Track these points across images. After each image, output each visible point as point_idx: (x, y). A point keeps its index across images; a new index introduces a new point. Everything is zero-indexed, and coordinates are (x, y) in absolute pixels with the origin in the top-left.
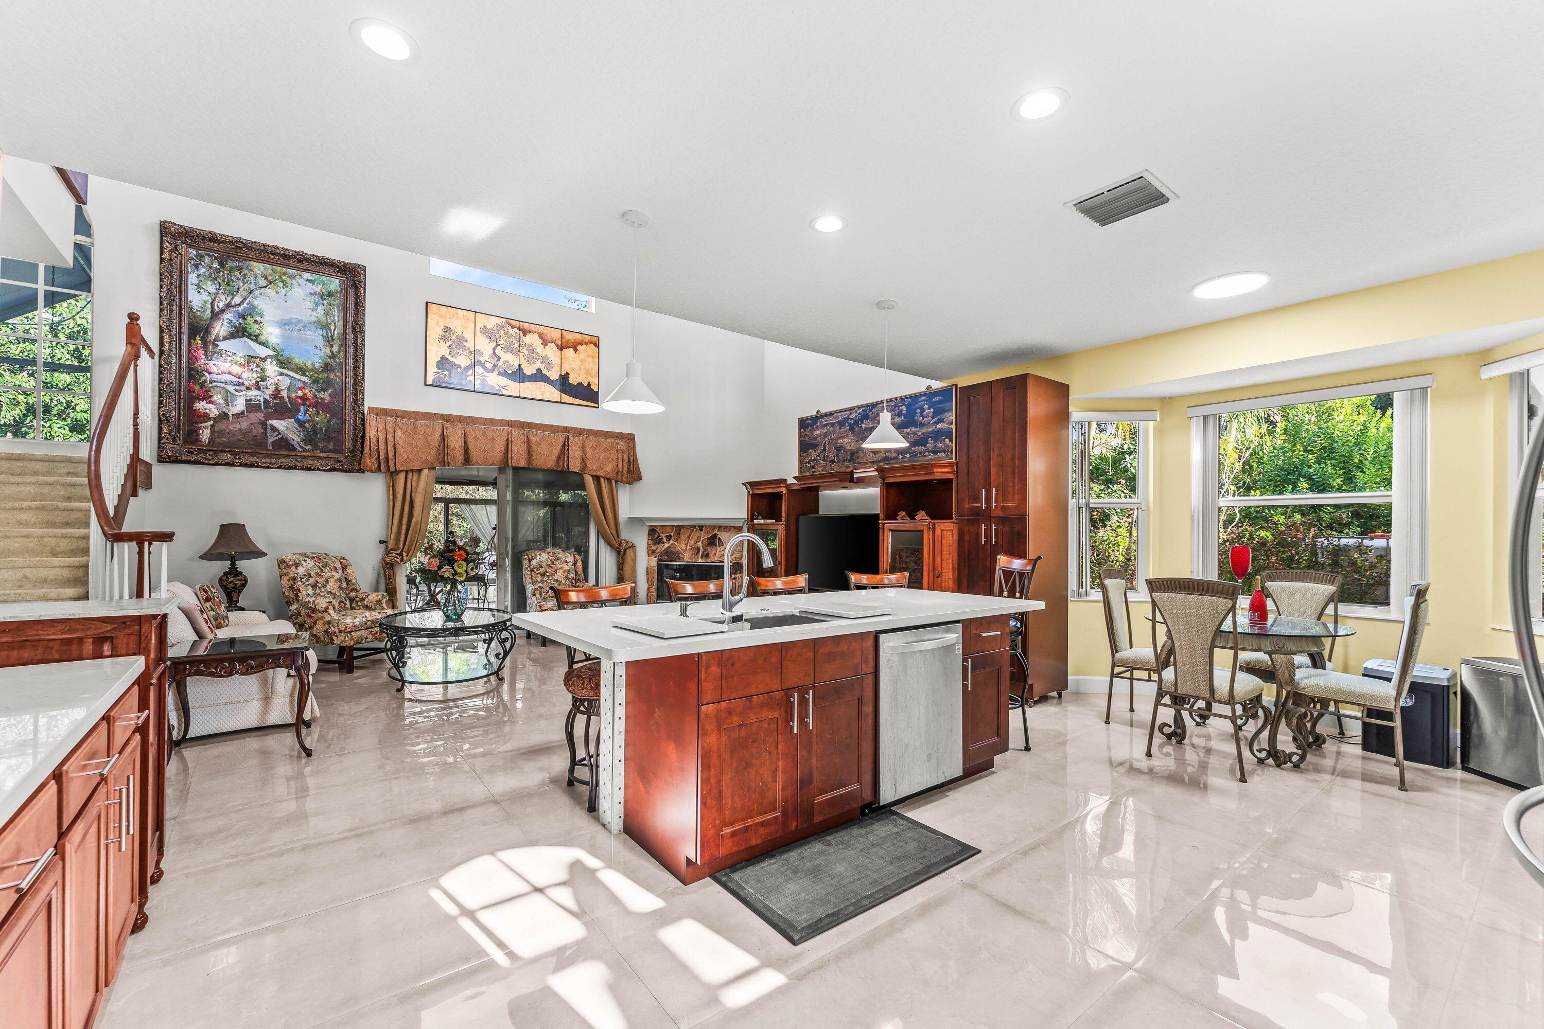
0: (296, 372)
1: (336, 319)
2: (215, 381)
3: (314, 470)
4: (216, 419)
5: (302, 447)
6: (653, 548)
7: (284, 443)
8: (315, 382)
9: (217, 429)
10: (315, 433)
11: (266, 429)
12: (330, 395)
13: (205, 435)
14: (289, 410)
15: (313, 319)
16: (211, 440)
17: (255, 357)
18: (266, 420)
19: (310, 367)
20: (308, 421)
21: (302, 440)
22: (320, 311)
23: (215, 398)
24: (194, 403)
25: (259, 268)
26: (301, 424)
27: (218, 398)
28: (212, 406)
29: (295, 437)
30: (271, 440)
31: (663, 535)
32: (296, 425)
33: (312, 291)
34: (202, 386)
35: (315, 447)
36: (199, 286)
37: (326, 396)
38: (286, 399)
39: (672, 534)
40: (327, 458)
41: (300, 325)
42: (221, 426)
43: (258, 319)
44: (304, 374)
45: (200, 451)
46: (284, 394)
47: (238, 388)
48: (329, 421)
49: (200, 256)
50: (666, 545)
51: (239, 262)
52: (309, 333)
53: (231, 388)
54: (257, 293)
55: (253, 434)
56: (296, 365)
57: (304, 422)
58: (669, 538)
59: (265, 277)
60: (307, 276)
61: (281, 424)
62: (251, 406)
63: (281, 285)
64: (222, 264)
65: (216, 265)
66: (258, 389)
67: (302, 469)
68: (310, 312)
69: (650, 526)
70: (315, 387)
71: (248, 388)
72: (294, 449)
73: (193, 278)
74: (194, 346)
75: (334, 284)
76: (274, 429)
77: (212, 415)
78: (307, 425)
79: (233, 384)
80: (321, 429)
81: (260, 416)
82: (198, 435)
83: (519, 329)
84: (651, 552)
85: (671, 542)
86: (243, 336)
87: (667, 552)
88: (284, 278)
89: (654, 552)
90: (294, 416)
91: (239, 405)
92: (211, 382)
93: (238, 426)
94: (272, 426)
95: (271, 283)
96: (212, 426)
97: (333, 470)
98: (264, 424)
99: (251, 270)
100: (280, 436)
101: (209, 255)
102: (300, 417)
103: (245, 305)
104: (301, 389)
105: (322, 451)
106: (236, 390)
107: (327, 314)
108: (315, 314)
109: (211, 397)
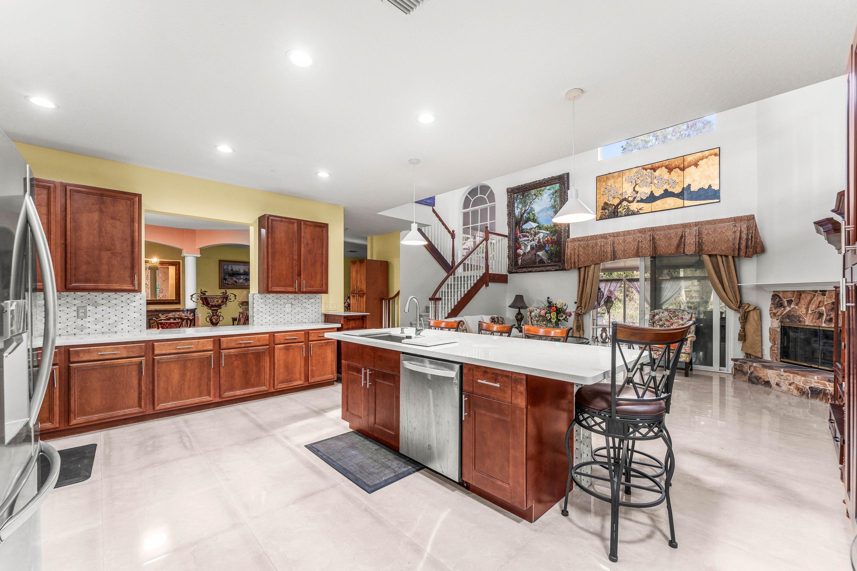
0: (545, 230)
1: (558, 202)
2: (522, 241)
3: (550, 271)
4: (523, 255)
5: (547, 262)
6: (774, 311)
7: (541, 261)
8: (551, 233)
9: (523, 259)
10: (552, 255)
11: (536, 256)
12: (557, 237)
13: (520, 262)
14: (543, 247)
15: (550, 205)
16: (521, 263)
17: (532, 228)
18: (536, 252)
19: (550, 226)
20: (549, 250)
21: (548, 259)
22: (553, 201)
23: (522, 247)
24: (517, 250)
25: (533, 192)
26: (547, 252)
27: (523, 247)
28: (521, 251)
29: (545, 258)
30: (538, 260)
31: (785, 300)
32: (545, 253)
33: (550, 193)
34: (519, 244)
35: (552, 261)
36: (517, 207)
37: (555, 238)
38: (542, 242)
39: (793, 299)
40: (555, 265)
41: (546, 209)
42: (524, 258)
43: (533, 212)
44: (548, 231)
45: (518, 268)
46: (541, 240)
47: (528, 242)
48: (556, 249)
49: (517, 196)
50: (788, 309)
51: (527, 192)
52: (549, 212)
53: (526, 242)
54: (533, 202)
55: (532, 259)
56: (545, 227)
57: (548, 251)
58: (790, 302)
59: (535, 195)
60: (548, 187)
61: (540, 253)
62: (532, 248)
63: (540, 196)
64: (523, 196)
65: (521, 197)
66: (534, 241)
67: (546, 271)
68: (549, 203)
69: (774, 291)
70: (551, 235)
71: (531, 241)
72: (545, 263)
73: (516, 205)
74: (516, 230)
75: (557, 186)
76: (539, 256)
77: (521, 254)
78: (549, 252)
79: (527, 240)
80: (554, 252)
81: (534, 251)
82: (518, 262)
83: (651, 169)
84: (773, 315)
85: (793, 306)
86: (529, 221)
87: (788, 316)
88: (540, 192)
89: (775, 314)
90: (544, 249)
91: (529, 248)
92: (521, 241)
93: (528, 257)
94: (538, 254)
95: (537, 196)
96: (521, 258)
97: (556, 270)
98: (535, 254)
99: (531, 194)
100: (540, 258)
101: (519, 194)
102: (547, 249)
103: (529, 209)
104: (546, 237)
105: (554, 262)
106: (528, 243)
107: (555, 201)
108: (551, 203)
109: (521, 247)
